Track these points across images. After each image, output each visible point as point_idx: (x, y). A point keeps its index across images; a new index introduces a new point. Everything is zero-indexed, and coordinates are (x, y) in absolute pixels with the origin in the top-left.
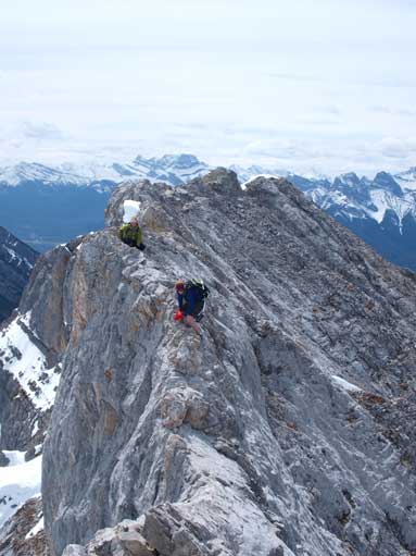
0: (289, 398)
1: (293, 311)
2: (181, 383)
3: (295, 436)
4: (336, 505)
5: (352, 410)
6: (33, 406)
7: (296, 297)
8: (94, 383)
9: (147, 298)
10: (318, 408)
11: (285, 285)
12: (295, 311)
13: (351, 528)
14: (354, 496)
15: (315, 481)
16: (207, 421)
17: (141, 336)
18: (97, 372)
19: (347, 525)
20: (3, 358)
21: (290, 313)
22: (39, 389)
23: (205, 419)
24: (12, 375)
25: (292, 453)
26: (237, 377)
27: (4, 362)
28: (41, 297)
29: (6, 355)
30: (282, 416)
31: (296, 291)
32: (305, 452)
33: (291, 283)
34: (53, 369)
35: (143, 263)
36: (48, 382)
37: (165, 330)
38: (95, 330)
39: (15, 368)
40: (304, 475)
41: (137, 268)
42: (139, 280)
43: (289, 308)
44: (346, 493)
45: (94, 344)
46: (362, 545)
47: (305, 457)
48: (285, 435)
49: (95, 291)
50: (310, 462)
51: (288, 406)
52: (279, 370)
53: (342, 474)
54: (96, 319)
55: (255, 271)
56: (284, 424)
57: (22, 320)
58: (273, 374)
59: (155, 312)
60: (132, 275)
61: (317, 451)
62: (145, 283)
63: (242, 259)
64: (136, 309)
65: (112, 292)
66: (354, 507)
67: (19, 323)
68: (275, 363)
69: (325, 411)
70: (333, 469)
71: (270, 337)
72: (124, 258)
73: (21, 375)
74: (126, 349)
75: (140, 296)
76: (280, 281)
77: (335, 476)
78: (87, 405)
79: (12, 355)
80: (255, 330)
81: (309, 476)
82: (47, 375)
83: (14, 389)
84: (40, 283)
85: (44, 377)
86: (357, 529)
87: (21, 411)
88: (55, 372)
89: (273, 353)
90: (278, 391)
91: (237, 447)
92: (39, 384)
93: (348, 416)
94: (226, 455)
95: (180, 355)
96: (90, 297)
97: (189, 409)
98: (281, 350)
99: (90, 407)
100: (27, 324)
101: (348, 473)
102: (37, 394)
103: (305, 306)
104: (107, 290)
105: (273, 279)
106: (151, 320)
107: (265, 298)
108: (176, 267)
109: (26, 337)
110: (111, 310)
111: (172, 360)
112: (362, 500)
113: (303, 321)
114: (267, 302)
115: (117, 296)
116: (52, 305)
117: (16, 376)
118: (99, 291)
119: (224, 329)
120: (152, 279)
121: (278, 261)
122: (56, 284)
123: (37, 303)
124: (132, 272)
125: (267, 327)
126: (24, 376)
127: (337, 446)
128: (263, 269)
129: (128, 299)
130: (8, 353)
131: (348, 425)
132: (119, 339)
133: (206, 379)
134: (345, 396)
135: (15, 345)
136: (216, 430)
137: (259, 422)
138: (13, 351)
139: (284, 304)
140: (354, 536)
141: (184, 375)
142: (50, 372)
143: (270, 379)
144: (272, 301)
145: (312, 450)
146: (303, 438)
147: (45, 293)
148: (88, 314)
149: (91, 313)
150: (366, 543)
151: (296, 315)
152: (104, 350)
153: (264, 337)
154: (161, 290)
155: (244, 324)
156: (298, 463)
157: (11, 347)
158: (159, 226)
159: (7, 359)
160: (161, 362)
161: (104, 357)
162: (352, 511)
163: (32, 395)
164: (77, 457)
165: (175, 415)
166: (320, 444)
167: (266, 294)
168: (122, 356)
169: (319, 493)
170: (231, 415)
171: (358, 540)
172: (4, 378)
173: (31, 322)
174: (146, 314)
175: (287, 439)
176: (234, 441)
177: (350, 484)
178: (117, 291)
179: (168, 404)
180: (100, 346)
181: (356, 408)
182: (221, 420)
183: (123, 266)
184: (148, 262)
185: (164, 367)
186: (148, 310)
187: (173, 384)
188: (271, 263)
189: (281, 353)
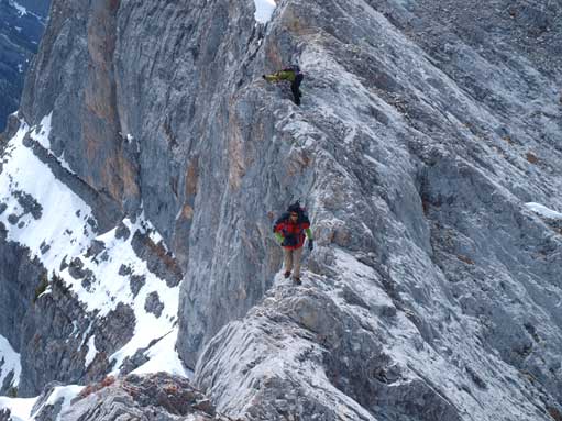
0: (463, 230)
1: (526, 106)
2: (329, 215)
3: (467, 269)
4: (516, 339)
5: (548, 241)
6: (81, 307)
7: (530, 82)
8: (259, 224)
9: (299, 149)
10: (501, 239)
11: (514, 65)
12: (529, 106)
13: (532, 360)
14: (538, 329)
15: (490, 313)
16: (350, 241)
17: (297, 182)
18: (261, 215)
19: (528, 358)
20: (3, 218)
21: (520, 108)
22: (89, 273)
23: (348, 239)
24: (27, 250)
25: (462, 285)
26: (386, 209)
27: (8, 226)
28: (68, 84)
29: (9, 211)
30: (453, 249)
31: (532, 71)
32: (479, 285)
33: (522, 59)
34: (113, 232)
35: (292, 116)
36: (105, 258)
37: (315, 176)
38: (255, 179)
39: (30, 236)
40: (476, 308)
41: (287, 122)
42: (290, 133)
43: (518, 101)
44: (529, 327)
45: (256, 191)
46: (545, 377)
47: (479, 290)
48: (453, 267)
49: (251, 144)
50: (485, 294)
51: (462, 238)
52: (451, 200)
53: (525, 308)
54: (255, 168)
55: (462, 46)
56: (454, 258)
57: (34, 136)
58: (445, 205)
59: (307, 160)
60: (284, 129)
61: (494, 284)
62: (296, 136)
63: (438, 28)
64: (291, 159)
65: (266, 143)
66: (537, 340)
67: (28, 142)
68: (446, 193)
69: (510, 242)
70: (513, 302)
71: (439, 165)
72: (275, 113)
73: (45, 248)
74: (284, 192)
75: (293, 148)
76: (505, 59)
77: (515, 310)
78: (253, 244)
79: (21, 210)
80: (421, 157)
81: (483, 309)
82: (101, 245)
83: (34, 278)
84: (63, 56)
85: (96, 250)
86: (538, 362)
87: (57, 320)
88: (118, 236)
89: (443, 181)
90: (450, 223)
91: (373, 258)
92: (88, 264)
93: (541, 248)
94: (364, 263)
95: (327, 196)
96: (247, 148)
97: (335, 233)
98: (455, 178)
99: (256, 246)
100: (46, 144)
101: (534, 308)
102: (86, 284)
103: (546, 95)
104: (262, 142)
105: (493, 56)
106: (303, 167)
107: (478, 90)
108: (324, 107)
109: (45, 171)
110: (267, 160)
111: (321, 200)
112: (548, 334)
113: (544, 119)
114: (480, 95)
115: (272, 148)
116: (92, 99)
117: (35, 251)
118: (255, 143)
119: (376, 166)
120: (302, 132)
121: (502, 23)
122: (97, 57)
123: (62, 98)
124: (284, 126)
125: (435, 153)
126: (52, 252)
127: (523, 281)
128: (476, 41)
129: (282, 150)
130: (13, 207)
131: (540, 258)
132: (276, 184)
133: (348, 212)
134: (539, 226)
135: (25, 188)
136: (357, 247)
137: (410, 249)
138: (22, 202)
139: (511, 97)
140: (537, 369)
141: (332, 209)
142: (108, 237)
143: (440, 212)
144: (491, 93)
145: (487, 283)
146: (475, 271)
147: (76, 76)
148: (246, 163)
149: (249, 163)
150: (550, 375)
151: (531, 111)
152: (265, 195)
153: (432, 164)
154: (310, 142)
155: (405, 152)
156: (468, 295)
157: (17, 194)
158: (303, 27)
159: (13, 219)
160: (314, 201)
161: (266, 201)
162: (535, 344)
163: (76, 286)
164: (248, 292)
165: (325, 237)
166: (499, 277)
167: (480, 83)
168: (281, 198)
169: (494, 325)
170: (368, 236)
171: (540, 372)
172: (11, 257)
173: (52, 139)
174: (299, 163)
175: (457, 271)
176: (370, 254)
177: (533, 318)
178: (271, 142)
179: (320, 230)
180: (261, 191)
181: (552, 239)
182: (360, 240)
183: (275, 119)
184: (297, 116)
185: (316, 205)
186: (301, 160)
187: (324, 216)
188: (489, 29)
189: (453, 181)
